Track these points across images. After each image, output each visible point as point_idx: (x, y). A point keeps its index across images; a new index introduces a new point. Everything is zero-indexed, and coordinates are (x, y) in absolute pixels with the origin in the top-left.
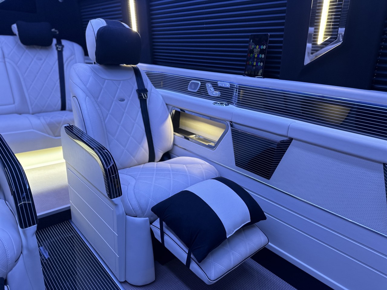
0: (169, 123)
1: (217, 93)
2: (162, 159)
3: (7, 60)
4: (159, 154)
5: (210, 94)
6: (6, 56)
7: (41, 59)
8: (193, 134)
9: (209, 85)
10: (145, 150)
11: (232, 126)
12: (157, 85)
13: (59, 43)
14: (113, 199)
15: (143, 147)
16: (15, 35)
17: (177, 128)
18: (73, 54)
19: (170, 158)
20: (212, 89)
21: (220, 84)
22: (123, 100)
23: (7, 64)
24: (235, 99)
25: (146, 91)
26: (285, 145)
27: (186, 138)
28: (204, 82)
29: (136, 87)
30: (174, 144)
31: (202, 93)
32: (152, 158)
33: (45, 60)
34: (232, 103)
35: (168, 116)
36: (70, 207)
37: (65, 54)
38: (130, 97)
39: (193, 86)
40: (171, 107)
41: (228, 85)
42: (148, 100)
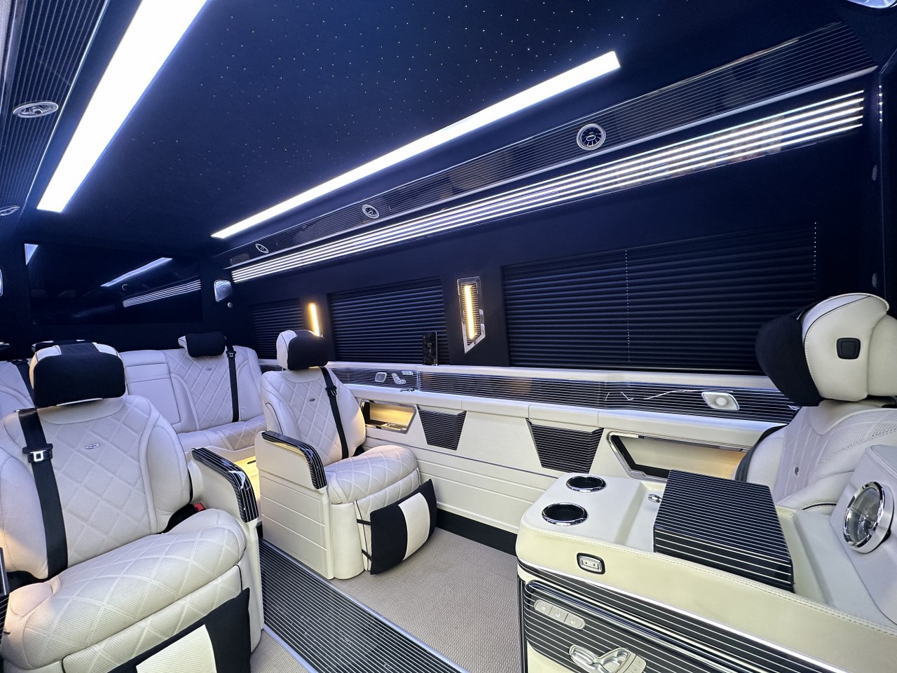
0: (360, 415)
1: (403, 382)
2: (356, 454)
3: (172, 375)
4: (352, 449)
5: (396, 383)
6: (172, 370)
7: (211, 369)
8: (385, 423)
9: (394, 375)
10: (338, 447)
11: (418, 408)
12: (344, 381)
13: (231, 350)
14: (320, 490)
15: (335, 443)
16: (182, 347)
17: (368, 420)
18: (246, 358)
19: (363, 451)
20: (398, 378)
21: (404, 373)
22: (313, 400)
23: (173, 379)
24: (418, 384)
25: (335, 388)
26: (461, 417)
27: (377, 427)
28: (389, 373)
29: (325, 386)
30: (367, 436)
31: (389, 382)
32: (345, 454)
33: (215, 369)
34: (417, 389)
35: (358, 409)
36: (261, 522)
37: (238, 360)
38: (319, 395)
39: (380, 378)
40: (360, 400)
41: (411, 374)
42: (337, 396)
